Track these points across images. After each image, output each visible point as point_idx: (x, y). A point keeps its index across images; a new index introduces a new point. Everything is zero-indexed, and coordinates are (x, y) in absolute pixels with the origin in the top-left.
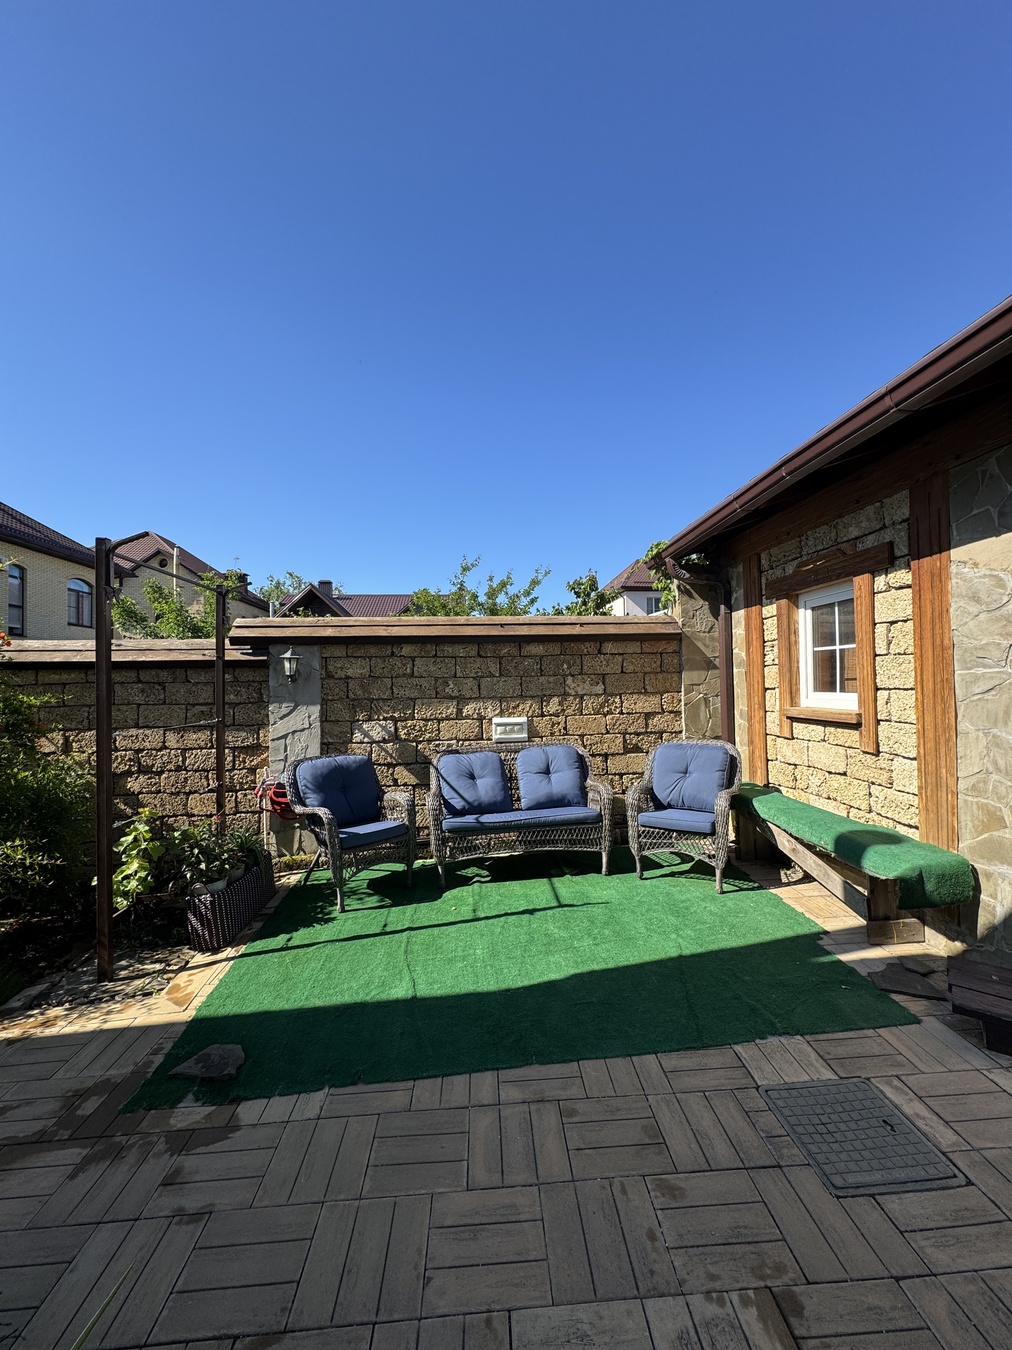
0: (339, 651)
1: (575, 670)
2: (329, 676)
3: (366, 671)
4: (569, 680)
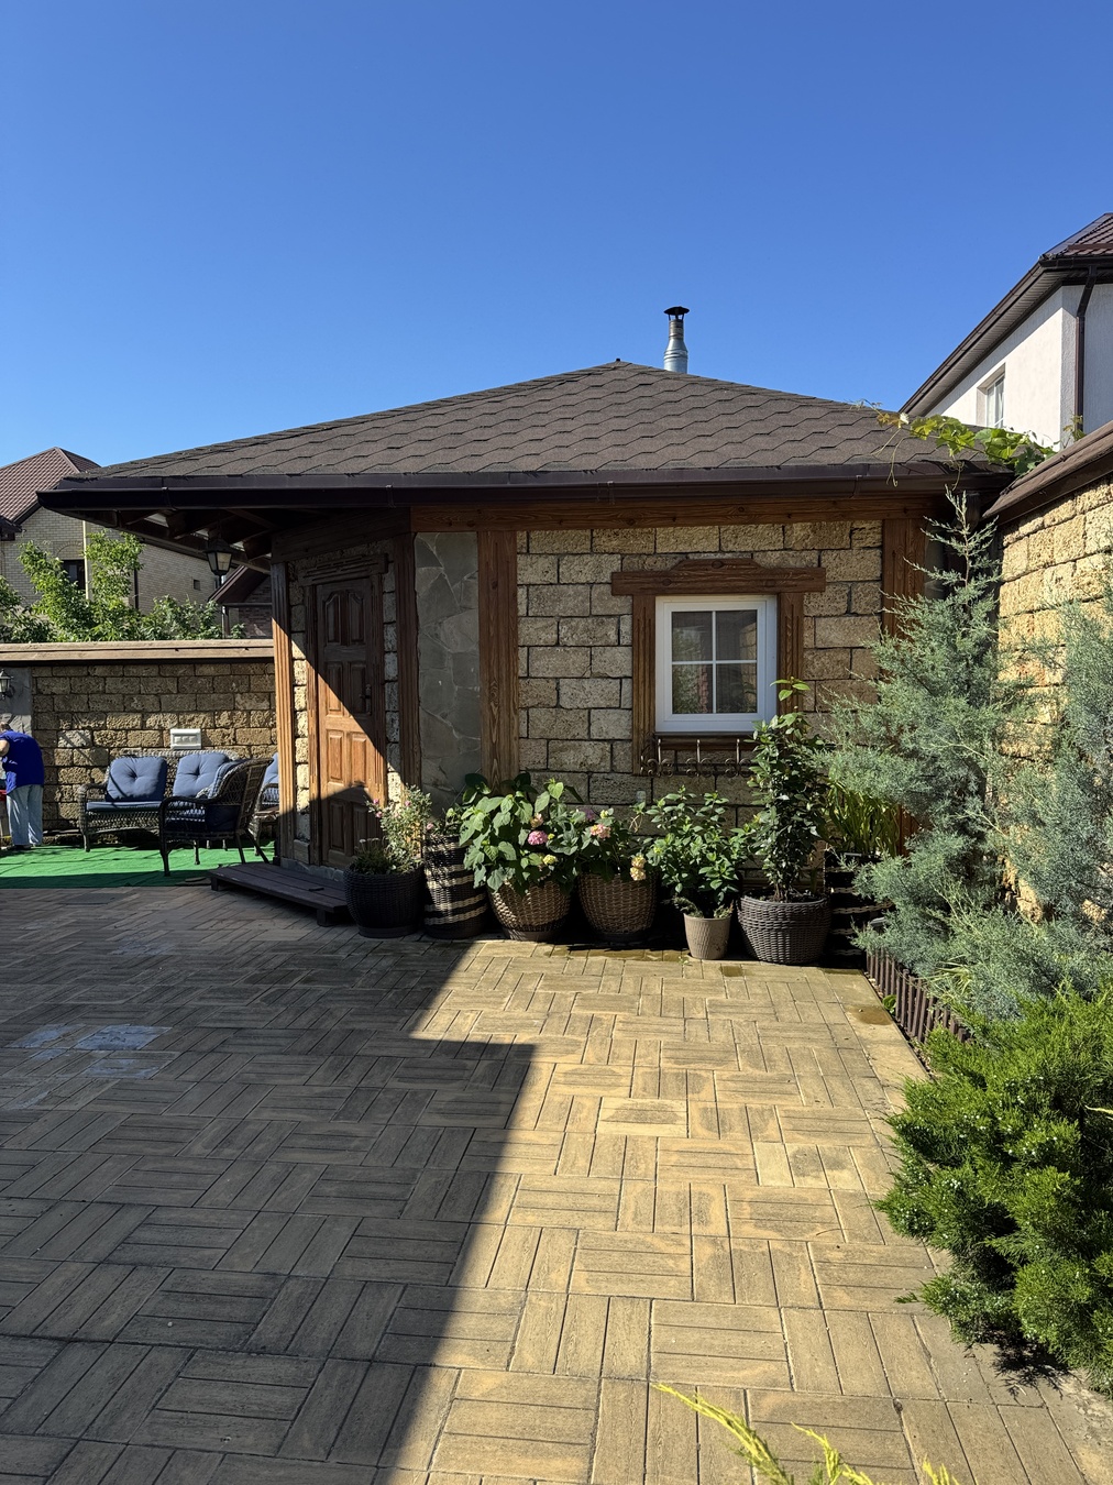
0: (46, 672)
1: (243, 688)
2: (39, 692)
3: (67, 689)
4: (238, 697)
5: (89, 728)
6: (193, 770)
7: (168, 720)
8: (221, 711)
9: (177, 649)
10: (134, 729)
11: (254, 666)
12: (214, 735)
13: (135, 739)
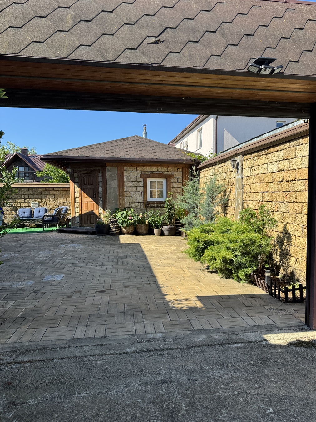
1: (48, 193)
4: (47, 195)
5: (11, 202)
6: (38, 211)
7: (31, 200)
8: (43, 198)
9: (33, 185)
10: (22, 202)
11: (51, 189)
12: (41, 204)
13: (22, 205)
